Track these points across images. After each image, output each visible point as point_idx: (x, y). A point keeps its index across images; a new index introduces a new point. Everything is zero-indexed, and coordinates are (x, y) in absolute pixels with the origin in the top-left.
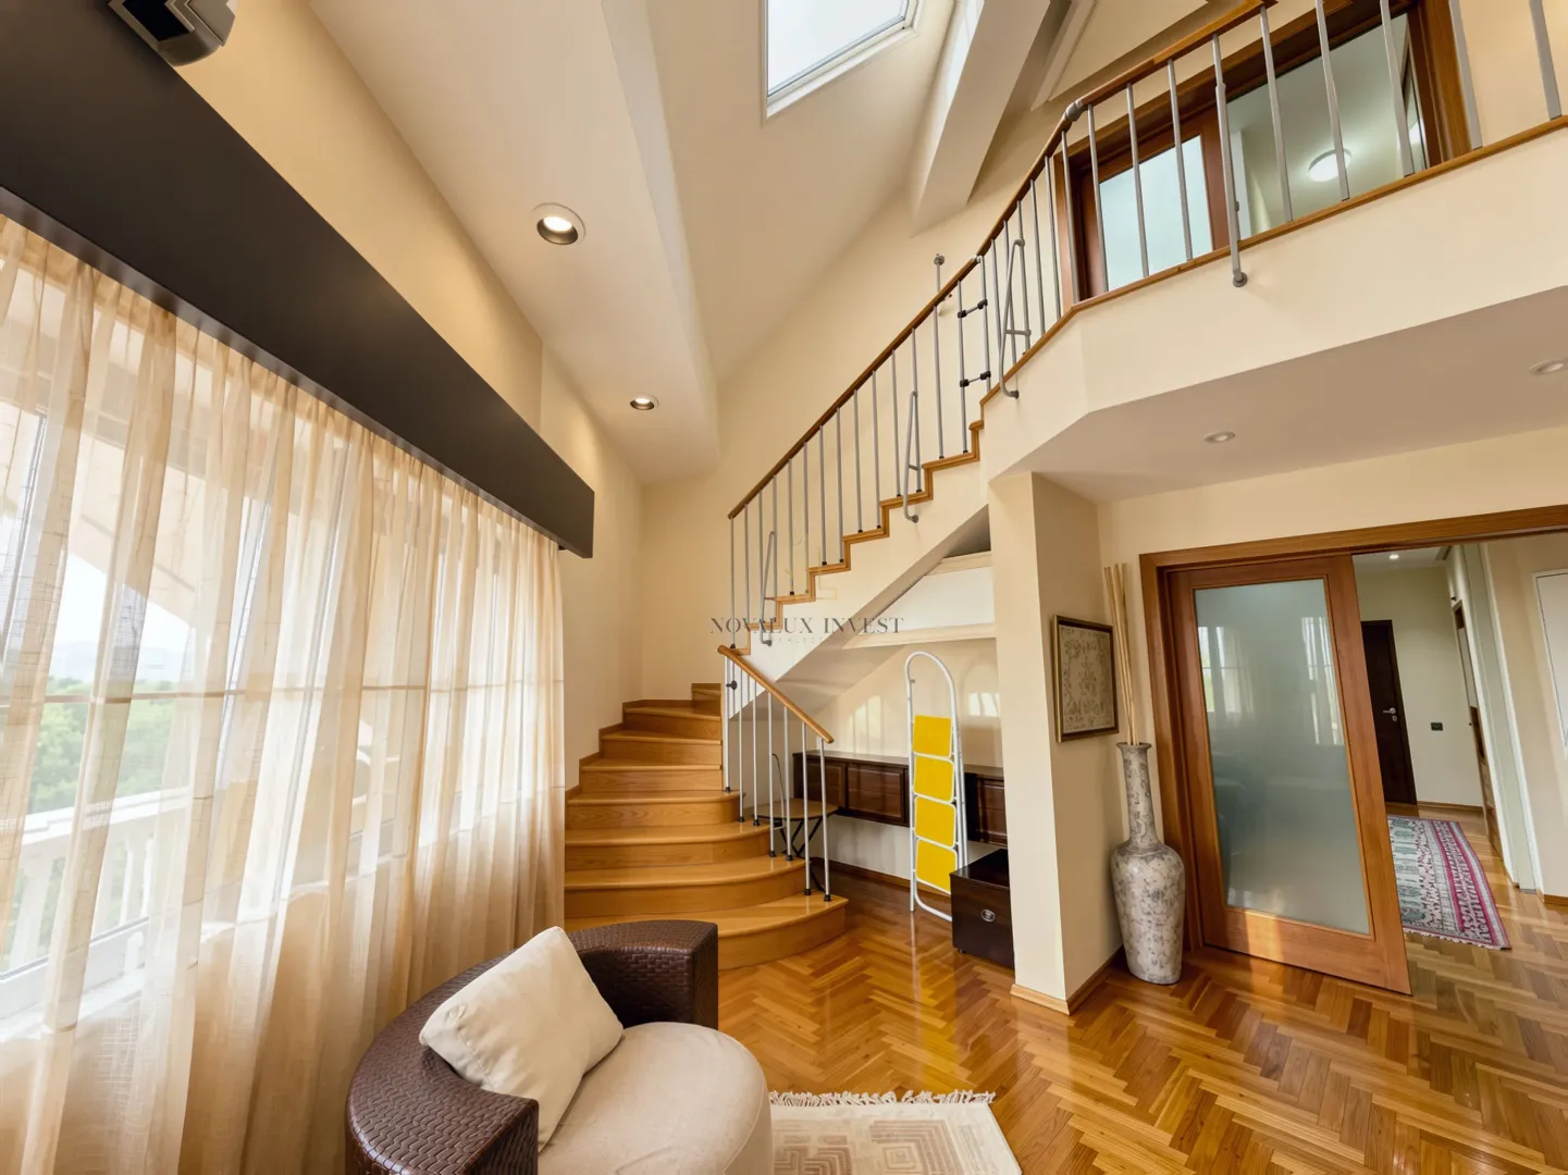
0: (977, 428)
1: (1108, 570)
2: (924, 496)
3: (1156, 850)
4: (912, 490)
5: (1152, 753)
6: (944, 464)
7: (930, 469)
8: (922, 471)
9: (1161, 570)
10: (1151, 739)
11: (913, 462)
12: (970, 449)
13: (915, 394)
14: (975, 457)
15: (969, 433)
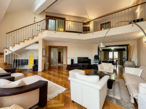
3: (48, 63)
5: (48, 58)
6: (35, 36)
8: (33, 36)
14: (38, 36)
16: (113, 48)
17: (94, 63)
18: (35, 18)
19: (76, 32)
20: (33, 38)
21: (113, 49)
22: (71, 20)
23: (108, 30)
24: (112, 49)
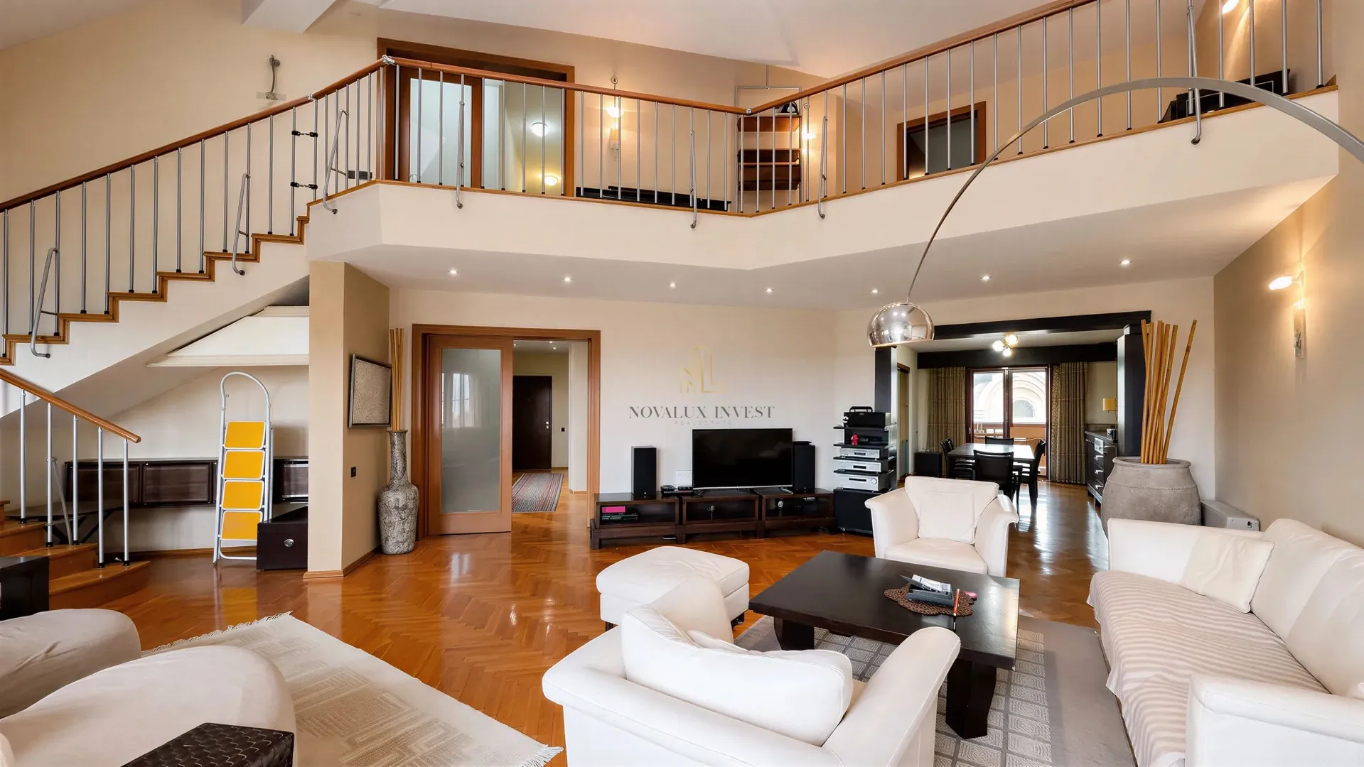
0: (303, 221)
1: (392, 331)
2: (252, 256)
3: (407, 485)
4: (242, 250)
5: (408, 437)
6: (270, 237)
7: (258, 239)
8: (251, 239)
9: (425, 336)
10: (408, 427)
11: (243, 229)
12: (296, 234)
13: (248, 177)
14: (300, 240)
15: (296, 223)
16: (1004, 345)
17: (845, 483)
18: (275, 63)
19: (664, 199)
20: (256, 258)
21: (1008, 353)
22: (620, 87)
23: (961, 178)
24: (997, 347)
